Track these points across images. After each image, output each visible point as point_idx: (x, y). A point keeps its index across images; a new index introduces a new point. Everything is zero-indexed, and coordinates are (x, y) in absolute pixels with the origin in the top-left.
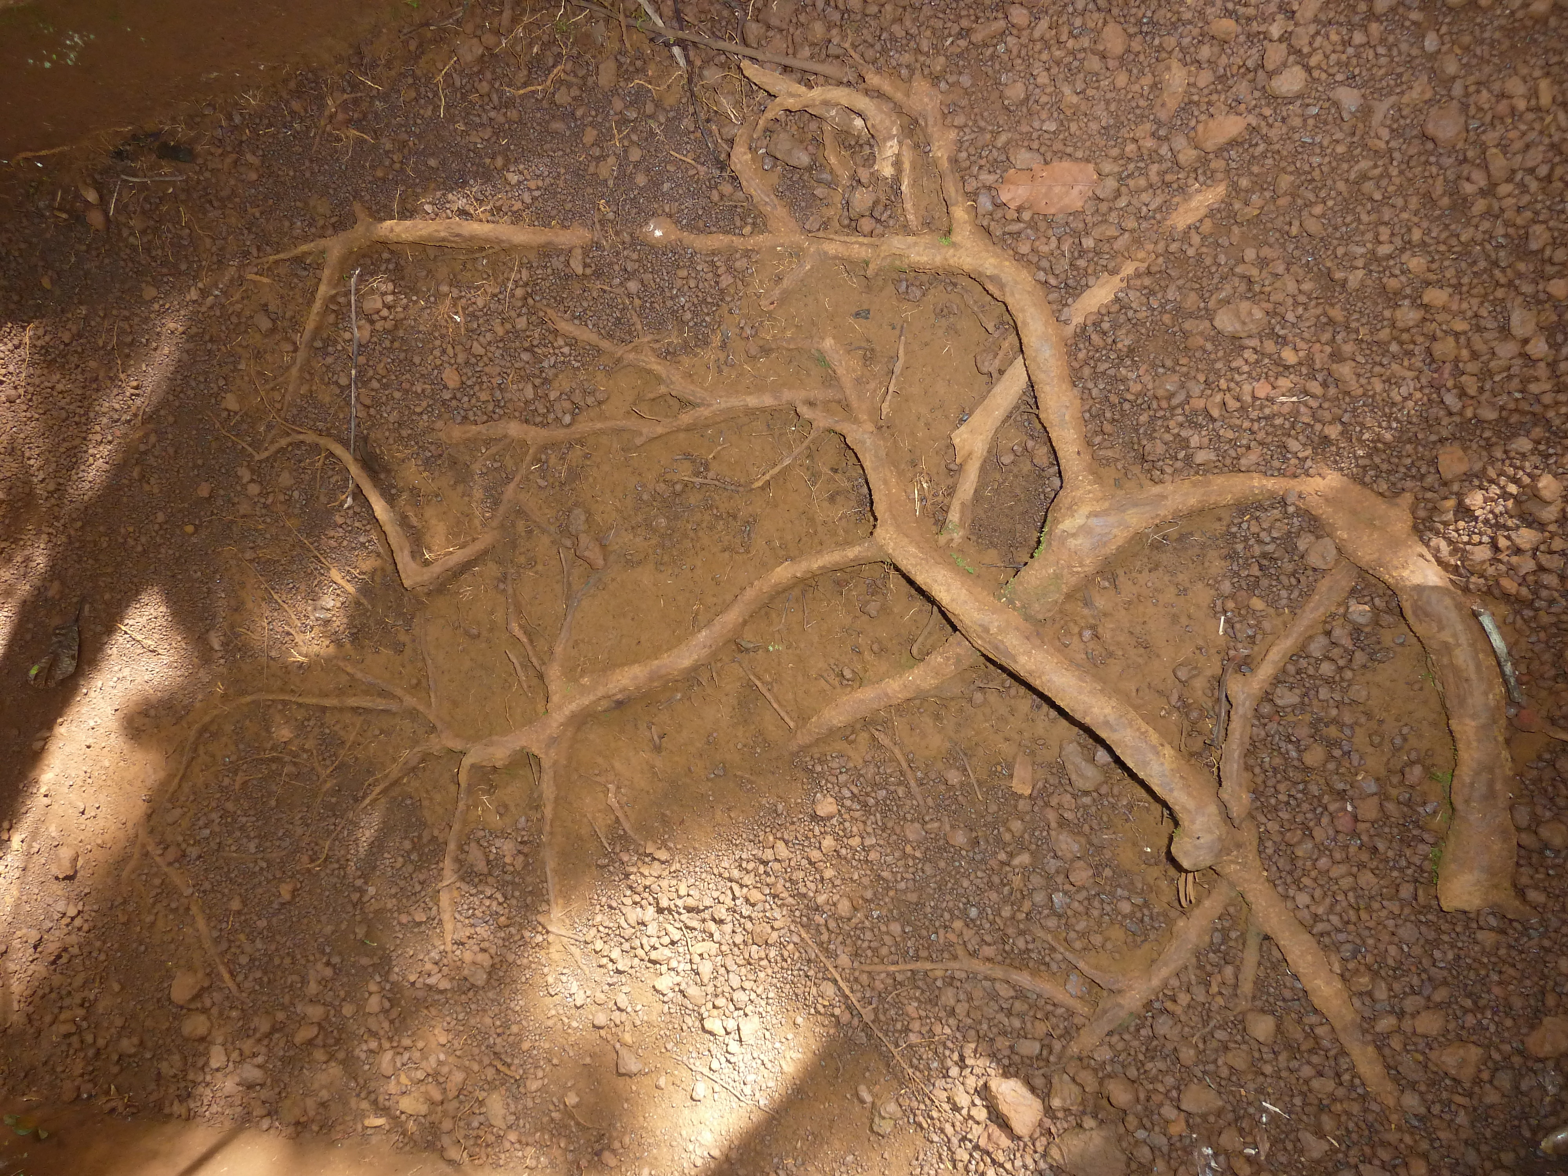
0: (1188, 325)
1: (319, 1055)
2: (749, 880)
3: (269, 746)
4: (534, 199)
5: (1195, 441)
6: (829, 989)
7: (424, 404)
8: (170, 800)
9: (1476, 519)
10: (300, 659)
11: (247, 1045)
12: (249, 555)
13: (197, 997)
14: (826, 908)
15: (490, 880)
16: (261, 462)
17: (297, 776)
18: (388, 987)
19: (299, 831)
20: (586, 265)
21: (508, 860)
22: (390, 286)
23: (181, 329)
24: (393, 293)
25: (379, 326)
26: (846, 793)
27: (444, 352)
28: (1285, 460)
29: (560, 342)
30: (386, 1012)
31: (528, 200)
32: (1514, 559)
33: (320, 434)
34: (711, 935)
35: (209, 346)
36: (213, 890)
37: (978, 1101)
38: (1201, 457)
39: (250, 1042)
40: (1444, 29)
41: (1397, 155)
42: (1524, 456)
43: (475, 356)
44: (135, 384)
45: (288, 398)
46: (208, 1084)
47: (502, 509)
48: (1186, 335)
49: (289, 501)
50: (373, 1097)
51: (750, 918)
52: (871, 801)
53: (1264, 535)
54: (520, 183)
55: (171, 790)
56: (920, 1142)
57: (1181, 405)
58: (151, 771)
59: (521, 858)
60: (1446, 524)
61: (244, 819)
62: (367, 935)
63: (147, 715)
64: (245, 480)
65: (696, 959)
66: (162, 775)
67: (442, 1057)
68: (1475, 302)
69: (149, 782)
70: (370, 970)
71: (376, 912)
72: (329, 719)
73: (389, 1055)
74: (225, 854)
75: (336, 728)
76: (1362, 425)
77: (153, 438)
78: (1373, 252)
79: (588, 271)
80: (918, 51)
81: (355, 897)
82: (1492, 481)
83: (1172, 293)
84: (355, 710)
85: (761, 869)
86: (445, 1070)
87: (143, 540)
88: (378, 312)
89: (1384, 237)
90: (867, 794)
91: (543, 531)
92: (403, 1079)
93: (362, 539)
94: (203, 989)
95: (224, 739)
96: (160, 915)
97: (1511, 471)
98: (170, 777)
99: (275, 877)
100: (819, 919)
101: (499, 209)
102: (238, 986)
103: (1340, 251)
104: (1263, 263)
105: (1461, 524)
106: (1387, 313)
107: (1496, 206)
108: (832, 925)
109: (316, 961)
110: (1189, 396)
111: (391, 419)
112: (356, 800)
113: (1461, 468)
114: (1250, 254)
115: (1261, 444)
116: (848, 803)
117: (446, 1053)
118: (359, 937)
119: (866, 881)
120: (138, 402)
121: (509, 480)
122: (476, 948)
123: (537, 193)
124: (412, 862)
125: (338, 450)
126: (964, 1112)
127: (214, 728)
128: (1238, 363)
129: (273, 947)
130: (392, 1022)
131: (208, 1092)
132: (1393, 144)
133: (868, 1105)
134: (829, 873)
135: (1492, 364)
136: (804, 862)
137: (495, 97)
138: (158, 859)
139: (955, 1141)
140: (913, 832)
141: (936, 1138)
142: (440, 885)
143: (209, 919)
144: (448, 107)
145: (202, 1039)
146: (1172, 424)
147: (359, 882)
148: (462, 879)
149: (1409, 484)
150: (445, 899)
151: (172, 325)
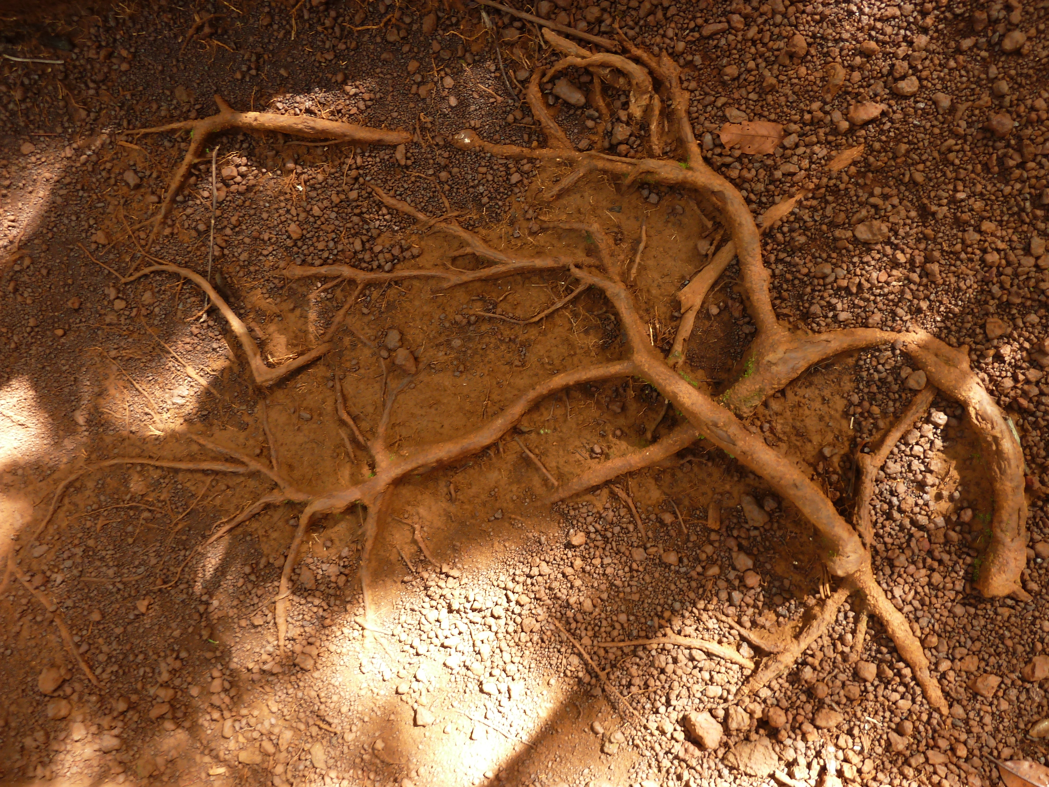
0: (837, 233)
1: (169, 725)
2: (519, 588)
3: (128, 497)
4: (367, 107)
5: (839, 306)
6: (575, 660)
7: (270, 249)
8: (38, 539)
9: (1004, 362)
10: (158, 433)
11: (105, 722)
12: (113, 353)
13: (59, 687)
14: (575, 606)
15: (317, 593)
16: (126, 284)
17: (153, 519)
18: (228, 672)
19: (153, 561)
20: (407, 158)
21: (333, 579)
22: (244, 160)
23: (56, 178)
24: (246, 165)
25: (234, 188)
26: (592, 529)
27: (288, 211)
28: (894, 320)
29: (384, 211)
30: (225, 690)
31: (362, 106)
32: (1026, 387)
33: (179, 265)
34: (490, 627)
35: (81, 193)
36: (74, 607)
37: (678, 728)
38: (843, 316)
39: (108, 718)
40: (1000, 64)
41: (969, 138)
42: (1033, 326)
43: (313, 216)
44: (12, 218)
45: (152, 236)
46: (68, 752)
47: (333, 328)
48: (835, 239)
49: (150, 315)
50: (214, 753)
51: (520, 615)
52: (609, 535)
53: (880, 367)
54: (356, 95)
55: (38, 531)
56: (635, 757)
57: (831, 283)
58: (18, 517)
59: (343, 578)
60: (987, 364)
61: (104, 553)
62: (211, 636)
63: (15, 474)
64: (112, 297)
65: (478, 643)
66: (28, 519)
67: (273, 721)
68: (1010, 231)
69: (17, 525)
70: (213, 661)
71: (219, 619)
72: (180, 477)
73: (228, 723)
74: (86, 579)
75: (188, 484)
76: (941, 302)
77: (27, 262)
78: (953, 197)
79: (409, 162)
80: (664, 36)
81: (202, 608)
82: (1014, 340)
83: (829, 211)
84: (205, 472)
85: (529, 581)
86: (276, 730)
87: (15, 338)
88: (233, 178)
89: (960, 188)
90: (606, 530)
91: (365, 344)
92: (241, 739)
93: (215, 345)
94: (64, 681)
95: (88, 493)
96: (25, 627)
97: (1027, 334)
98: (36, 521)
99: (130, 595)
100: (570, 614)
101: (339, 111)
102: (97, 677)
103: (933, 194)
104: (885, 197)
105: (996, 365)
106: (960, 234)
107: (1025, 175)
108: (579, 617)
109: (166, 657)
110: (836, 278)
111: (242, 258)
112: (204, 537)
113: (998, 332)
114: (877, 191)
115: (880, 310)
116: (593, 536)
117: (277, 718)
118: (205, 638)
119: (603, 587)
120: (14, 232)
121: (339, 308)
122: (304, 642)
123: (369, 103)
124: (251, 581)
125: (198, 279)
126: (669, 736)
127: (78, 484)
128: (867, 259)
129: (128, 647)
130: (232, 698)
131: (69, 757)
132: (968, 131)
133: (600, 736)
134: (578, 583)
135: (1020, 270)
136: (560, 576)
137: (337, 29)
138: (26, 584)
139: (661, 754)
140: (639, 554)
141: (648, 754)
142: (277, 598)
143: (71, 628)
144: (297, 34)
145: (64, 718)
146: (826, 295)
147: (204, 598)
148: (294, 593)
149: (968, 339)
150: (281, 608)
151: (47, 175)
